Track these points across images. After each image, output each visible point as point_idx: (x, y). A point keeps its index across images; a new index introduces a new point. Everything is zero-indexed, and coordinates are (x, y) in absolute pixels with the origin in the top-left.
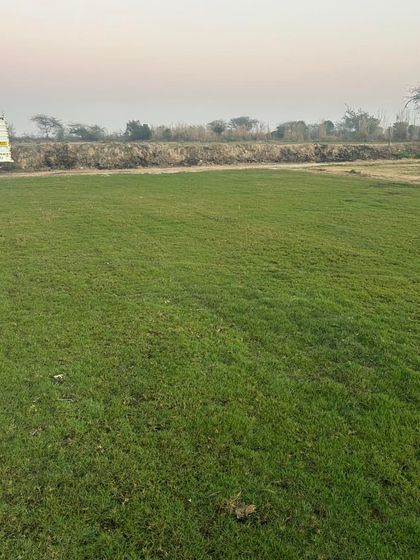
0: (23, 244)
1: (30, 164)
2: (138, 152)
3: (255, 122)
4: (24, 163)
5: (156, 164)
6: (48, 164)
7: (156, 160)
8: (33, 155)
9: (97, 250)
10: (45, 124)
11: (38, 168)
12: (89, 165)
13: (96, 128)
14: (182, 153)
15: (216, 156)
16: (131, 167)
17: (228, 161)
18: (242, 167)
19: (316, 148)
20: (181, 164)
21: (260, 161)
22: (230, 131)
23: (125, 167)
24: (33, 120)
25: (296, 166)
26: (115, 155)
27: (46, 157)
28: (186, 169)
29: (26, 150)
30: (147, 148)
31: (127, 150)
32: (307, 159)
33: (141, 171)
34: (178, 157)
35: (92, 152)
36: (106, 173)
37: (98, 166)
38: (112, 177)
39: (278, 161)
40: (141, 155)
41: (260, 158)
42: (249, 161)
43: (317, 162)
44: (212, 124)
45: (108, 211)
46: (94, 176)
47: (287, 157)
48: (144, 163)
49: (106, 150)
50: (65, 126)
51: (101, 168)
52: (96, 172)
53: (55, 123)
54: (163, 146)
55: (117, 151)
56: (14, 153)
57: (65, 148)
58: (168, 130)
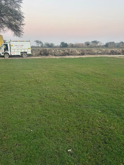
0: (40, 82)
1: (36, 54)
2: (66, 51)
3: (99, 42)
4: (34, 54)
5: (72, 55)
6: (41, 54)
7: (72, 53)
8: (37, 52)
9: (64, 85)
10: (38, 43)
11: (38, 56)
12: (52, 55)
13: (52, 44)
14: (80, 51)
15: (90, 52)
16: (64, 56)
17: (94, 54)
18: (99, 56)
19: (122, 50)
20: (79, 55)
21: (104, 54)
22: (91, 45)
23: (63, 55)
24: (35, 41)
25: (116, 56)
26: (60, 52)
27: (40, 52)
28: (81, 56)
29: (35, 50)
30: (69, 50)
31: (64, 50)
32: (119, 54)
33: (68, 57)
34: (78, 53)
35: (53, 51)
36: (58, 57)
37: (55, 55)
38: (60, 59)
39: (110, 54)
40: (67, 52)
41: (104, 53)
42: (100, 54)
43: (123, 55)
44: (86, 43)
45: (62, 70)
46: (54, 58)
47: (113, 53)
48: (68, 54)
49: (57, 50)
50: (43, 43)
51: (56, 56)
52: (54, 57)
53: (41, 43)
54: (74, 49)
55: (61, 51)
56: (32, 51)
57: (46, 50)
58: (73, 45)
